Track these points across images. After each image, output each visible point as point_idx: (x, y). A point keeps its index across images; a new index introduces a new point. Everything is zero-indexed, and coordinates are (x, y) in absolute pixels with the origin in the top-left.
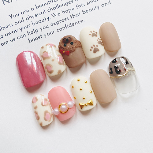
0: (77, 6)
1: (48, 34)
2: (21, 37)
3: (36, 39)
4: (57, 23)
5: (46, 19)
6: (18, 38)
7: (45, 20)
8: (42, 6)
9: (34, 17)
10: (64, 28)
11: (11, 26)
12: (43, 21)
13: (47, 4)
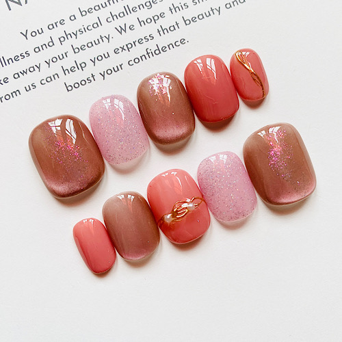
0: (171, 10)
1: (110, 71)
2: (49, 80)
3: (82, 83)
4: (128, 47)
5: (104, 39)
6: (43, 82)
7: (100, 40)
8: (93, 10)
9: (76, 35)
10: (143, 57)
11: (25, 55)
12: (97, 42)
13: (104, 5)
